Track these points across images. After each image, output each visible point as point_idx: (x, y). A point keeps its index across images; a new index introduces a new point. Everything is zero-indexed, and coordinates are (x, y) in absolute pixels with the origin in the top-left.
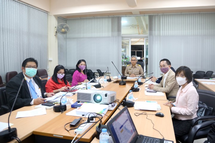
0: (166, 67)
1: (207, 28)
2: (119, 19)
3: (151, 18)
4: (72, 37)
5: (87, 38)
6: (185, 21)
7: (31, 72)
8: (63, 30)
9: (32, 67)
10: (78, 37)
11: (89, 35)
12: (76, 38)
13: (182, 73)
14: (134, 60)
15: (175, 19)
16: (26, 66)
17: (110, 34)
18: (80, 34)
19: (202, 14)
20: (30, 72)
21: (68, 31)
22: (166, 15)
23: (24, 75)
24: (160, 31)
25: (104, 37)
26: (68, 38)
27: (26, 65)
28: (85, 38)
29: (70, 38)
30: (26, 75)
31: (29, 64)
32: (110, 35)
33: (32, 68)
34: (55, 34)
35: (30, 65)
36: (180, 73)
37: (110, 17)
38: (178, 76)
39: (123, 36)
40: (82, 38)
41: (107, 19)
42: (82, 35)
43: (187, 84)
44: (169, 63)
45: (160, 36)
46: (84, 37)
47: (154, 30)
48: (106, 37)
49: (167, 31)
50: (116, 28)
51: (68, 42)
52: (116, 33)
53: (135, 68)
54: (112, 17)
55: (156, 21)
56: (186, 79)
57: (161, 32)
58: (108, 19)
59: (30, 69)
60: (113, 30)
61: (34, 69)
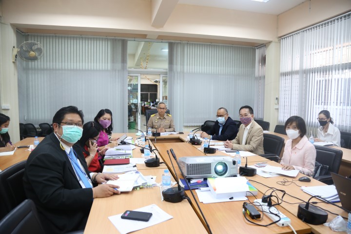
0: (249, 117)
1: (242, 66)
2: (124, 43)
3: (171, 46)
4: (39, 67)
5: (68, 70)
6: (215, 55)
7: (74, 133)
8: (32, 53)
9: (76, 124)
10: (51, 68)
11: (73, 66)
12: (47, 69)
13: (294, 124)
14: (163, 108)
15: (203, 51)
16: (64, 121)
17: (109, 66)
18: (54, 63)
19: (235, 47)
20: (72, 133)
21: (41, 57)
22: (192, 44)
23: (60, 140)
24: (183, 65)
25: (99, 70)
26: (32, 69)
27: (62, 119)
28: (65, 70)
29: (35, 69)
30: (62, 140)
31: (69, 117)
32: (109, 68)
33: (76, 126)
34: (14, 61)
35: (71, 120)
36: (291, 124)
37: (110, 39)
38: (289, 128)
39: (130, 70)
40: (59, 70)
41: (104, 42)
42: (59, 65)
43: (299, 138)
44: (251, 110)
45: (183, 72)
46: (63, 68)
47: (176, 65)
48: (102, 70)
49: (193, 66)
50: (119, 57)
51: (30, 76)
52: (119, 65)
53: (164, 120)
54: (113, 39)
55: (178, 51)
56: (299, 132)
57: (185, 67)
58: (106, 42)
59: (71, 128)
60: (113, 61)
61: (78, 127)
